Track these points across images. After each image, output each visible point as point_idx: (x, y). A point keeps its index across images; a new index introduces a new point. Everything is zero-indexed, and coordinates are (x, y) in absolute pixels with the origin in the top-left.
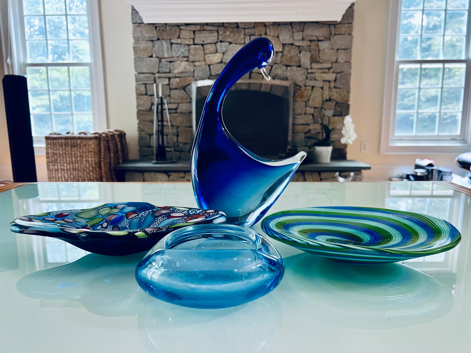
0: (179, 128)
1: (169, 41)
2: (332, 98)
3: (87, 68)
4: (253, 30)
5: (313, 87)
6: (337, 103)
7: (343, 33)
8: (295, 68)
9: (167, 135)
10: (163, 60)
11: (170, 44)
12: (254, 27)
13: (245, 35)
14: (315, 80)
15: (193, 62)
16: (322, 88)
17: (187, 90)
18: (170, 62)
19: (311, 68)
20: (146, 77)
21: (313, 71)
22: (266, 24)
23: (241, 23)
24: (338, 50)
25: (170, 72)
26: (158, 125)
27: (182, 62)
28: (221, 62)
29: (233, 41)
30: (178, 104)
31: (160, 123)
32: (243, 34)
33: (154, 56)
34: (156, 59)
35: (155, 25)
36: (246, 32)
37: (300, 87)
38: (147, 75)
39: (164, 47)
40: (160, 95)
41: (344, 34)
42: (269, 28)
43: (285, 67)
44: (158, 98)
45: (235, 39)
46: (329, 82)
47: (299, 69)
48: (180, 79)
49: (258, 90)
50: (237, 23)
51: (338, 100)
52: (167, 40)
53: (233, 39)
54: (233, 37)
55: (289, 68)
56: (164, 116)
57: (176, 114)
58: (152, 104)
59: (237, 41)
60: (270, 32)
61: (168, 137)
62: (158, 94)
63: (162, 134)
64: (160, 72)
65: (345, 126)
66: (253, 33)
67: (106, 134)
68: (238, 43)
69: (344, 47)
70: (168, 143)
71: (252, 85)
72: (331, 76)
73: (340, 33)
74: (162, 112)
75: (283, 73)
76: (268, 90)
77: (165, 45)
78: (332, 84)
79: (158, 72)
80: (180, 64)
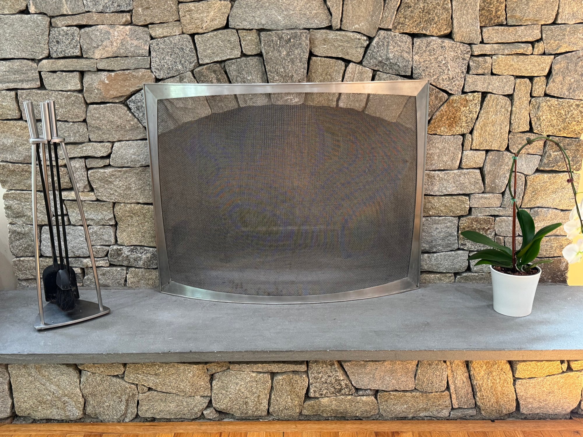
0: (117, 208)
2: (536, 123)
5: (484, 95)
8: (436, 41)
10: (60, 22)
14: (492, 74)
15: (146, 26)
16: (510, 96)
17: (132, 105)
18: (81, 27)
19: (482, 42)
20: (16, 72)
21: (487, 49)
25: (81, 57)
27: (112, 25)
28: (227, 27)
30: (113, 143)
33: (32, 9)
34: (40, 17)
37: (450, 95)
38: (17, 63)
43: (407, 39)
46: (531, 78)
47: (447, 42)
48: (113, 74)
49: (334, 105)
55: (417, 41)
57: (108, 170)
64: (54, 54)
72: (538, 65)
75: (403, 57)
76: (358, 106)
78: (539, 88)
79: (49, 57)
80: (108, 33)
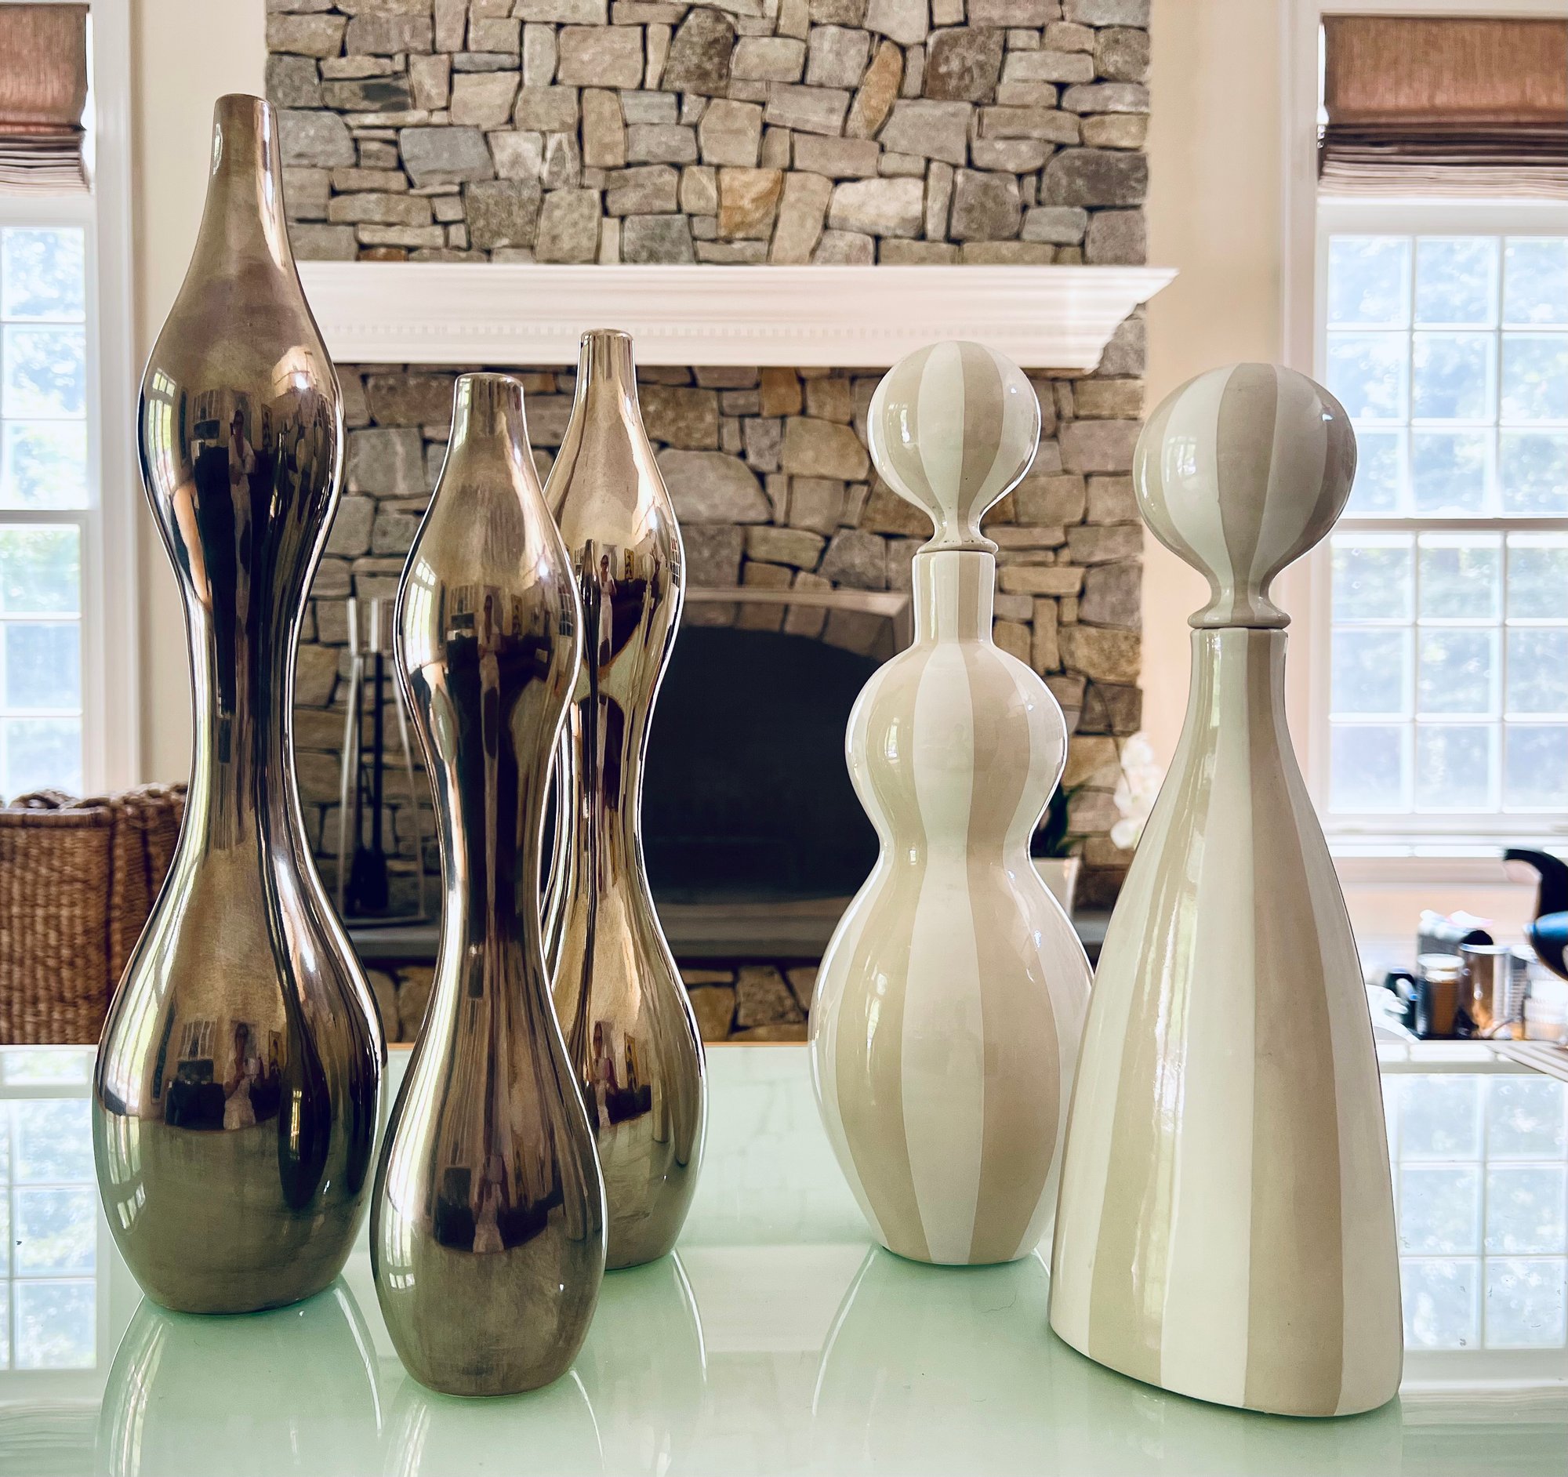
1: (415, 430)
2: (1068, 662)
3: (72, 530)
4: (753, 397)
6: (1090, 682)
7: (1105, 413)
9: (394, 808)
10: (390, 507)
11: (418, 444)
12: (757, 386)
13: (722, 413)
16: (1030, 624)
22: (804, 374)
23: (704, 368)
24: (1087, 476)
26: (361, 766)
29: (676, 435)
31: (368, 758)
32: (712, 410)
33: (353, 487)
34: (362, 500)
35: (362, 370)
36: (725, 403)
39: (395, 453)
40: (374, 647)
41: (1112, 417)
42: (816, 391)
43: (879, 540)
44: (364, 655)
45: (679, 428)
49: (776, 627)
50: (690, 369)
51: (1093, 673)
52: (408, 426)
53: (673, 429)
54: (674, 421)
55: (894, 544)
56: (388, 728)
58: (339, 680)
59: (689, 435)
60: (821, 406)
61: (400, 814)
62: (363, 642)
63: (376, 803)
64: (376, 551)
65: (1125, 776)
66: (755, 409)
67: (136, 804)
68: (693, 444)
69: (1110, 467)
70: (397, 840)
71: (748, 609)
72: (1064, 580)
73: (1095, 412)
74: (378, 714)
75: (874, 565)
76: (812, 631)
77: (400, 447)
79: (368, 553)
